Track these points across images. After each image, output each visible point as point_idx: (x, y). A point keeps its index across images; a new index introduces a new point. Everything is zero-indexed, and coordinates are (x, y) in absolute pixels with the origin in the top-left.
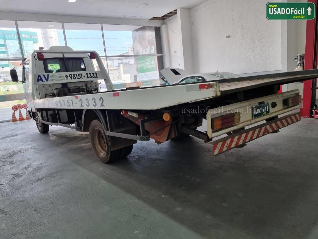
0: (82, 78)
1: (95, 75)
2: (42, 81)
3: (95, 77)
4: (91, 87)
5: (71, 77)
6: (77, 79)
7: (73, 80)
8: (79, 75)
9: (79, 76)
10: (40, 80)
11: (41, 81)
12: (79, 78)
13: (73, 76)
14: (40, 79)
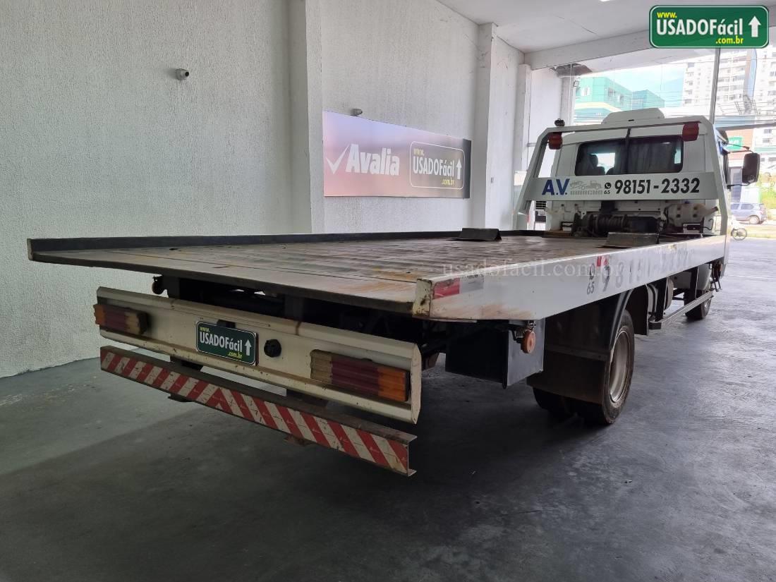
0: (648, 191)
1: (692, 186)
2: (553, 194)
3: (691, 189)
4: (679, 216)
5: (620, 188)
6: (634, 192)
7: (622, 196)
8: (642, 183)
9: (640, 185)
10: (548, 191)
11: (550, 193)
12: (639, 192)
13: (624, 186)
14: (549, 188)
